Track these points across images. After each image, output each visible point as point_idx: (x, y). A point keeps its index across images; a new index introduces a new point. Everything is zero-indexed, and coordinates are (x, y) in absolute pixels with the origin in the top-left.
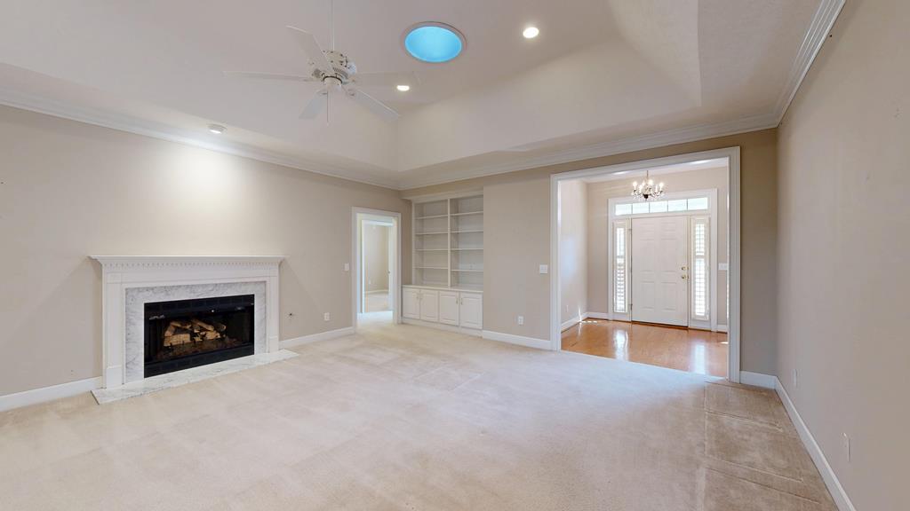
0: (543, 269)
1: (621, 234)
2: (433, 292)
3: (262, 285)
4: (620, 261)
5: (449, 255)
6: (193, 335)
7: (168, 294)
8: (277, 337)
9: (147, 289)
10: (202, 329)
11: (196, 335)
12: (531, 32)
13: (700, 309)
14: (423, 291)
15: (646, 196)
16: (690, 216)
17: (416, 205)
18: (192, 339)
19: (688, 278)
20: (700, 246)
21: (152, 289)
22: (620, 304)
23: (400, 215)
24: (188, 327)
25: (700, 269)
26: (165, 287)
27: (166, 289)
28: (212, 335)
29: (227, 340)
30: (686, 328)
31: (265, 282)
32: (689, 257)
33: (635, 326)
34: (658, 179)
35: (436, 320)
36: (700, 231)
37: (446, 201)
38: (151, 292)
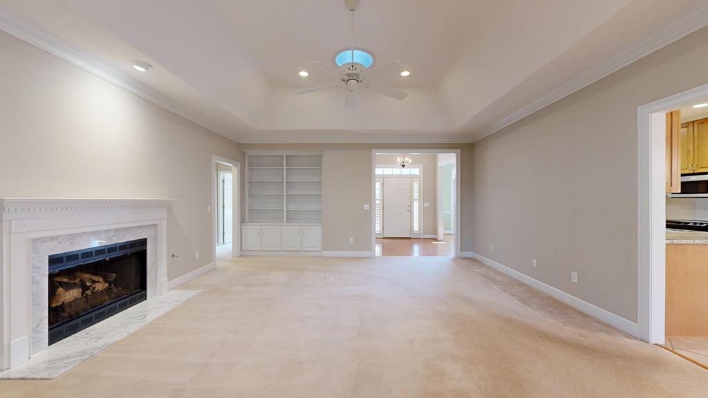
0: (366, 207)
1: (378, 185)
2: (277, 227)
3: (154, 228)
4: (378, 202)
5: (285, 198)
6: (84, 288)
7: (72, 244)
8: (167, 279)
9: (52, 239)
10: (94, 282)
11: (88, 288)
12: (405, 74)
13: (416, 227)
14: (263, 227)
15: (403, 166)
16: (412, 177)
17: (249, 156)
18: (83, 293)
19: (411, 211)
20: (416, 195)
21: (57, 238)
22: (378, 228)
23: (239, 164)
24: (77, 281)
25: (416, 205)
26: (70, 235)
27: (71, 237)
28: (101, 286)
29: (115, 290)
30: (409, 238)
31: (155, 225)
32: (411, 199)
33: (385, 240)
34: (410, 157)
35: (279, 249)
36: (416, 185)
37: (283, 156)
38: (56, 240)
